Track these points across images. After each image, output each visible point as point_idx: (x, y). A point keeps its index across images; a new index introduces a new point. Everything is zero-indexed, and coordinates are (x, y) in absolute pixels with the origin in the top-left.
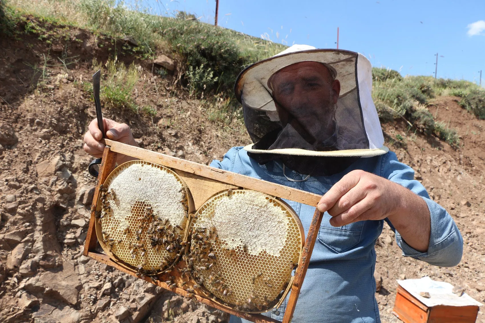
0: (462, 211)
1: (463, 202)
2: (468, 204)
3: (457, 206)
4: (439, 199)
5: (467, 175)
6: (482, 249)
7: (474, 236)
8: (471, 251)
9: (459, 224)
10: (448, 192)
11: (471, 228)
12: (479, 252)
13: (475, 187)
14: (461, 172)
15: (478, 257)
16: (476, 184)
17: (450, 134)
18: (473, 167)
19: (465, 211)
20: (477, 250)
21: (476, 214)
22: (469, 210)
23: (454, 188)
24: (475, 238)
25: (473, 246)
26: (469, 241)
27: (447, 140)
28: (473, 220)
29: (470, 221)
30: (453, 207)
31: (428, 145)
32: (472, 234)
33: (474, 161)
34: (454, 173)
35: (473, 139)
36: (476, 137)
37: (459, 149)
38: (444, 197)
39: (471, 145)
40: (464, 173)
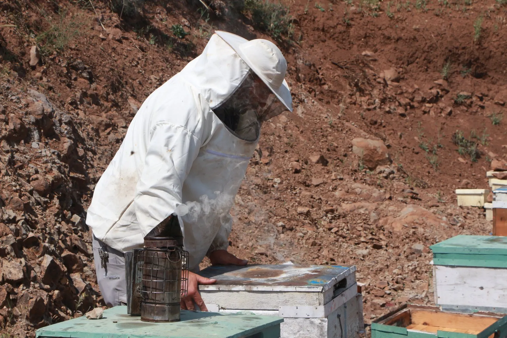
0: (313, 175)
1: (314, 158)
2: (323, 161)
3: (305, 166)
4: (270, 155)
5: (316, 103)
6: (354, 236)
7: (339, 216)
8: (337, 241)
9: (312, 197)
10: (286, 140)
11: (332, 203)
12: (350, 242)
13: (332, 127)
14: (303, 97)
15: (349, 250)
16: (333, 120)
17: (274, 15)
18: (324, 84)
19: (321, 173)
20: (347, 239)
21: (339, 177)
22: (326, 171)
23: (295, 132)
24: (341, 220)
25: (340, 233)
26: (333, 225)
27: (269, 28)
28: (335, 189)
29: (329, 191)
30: (298, 168)
32: (336, 213)
33: (324, 72)
35: (318, 21)
36: (325, 18)
37: (293, 47)
38: (279, 151)
39: (316, 36)
40: (309, 100)
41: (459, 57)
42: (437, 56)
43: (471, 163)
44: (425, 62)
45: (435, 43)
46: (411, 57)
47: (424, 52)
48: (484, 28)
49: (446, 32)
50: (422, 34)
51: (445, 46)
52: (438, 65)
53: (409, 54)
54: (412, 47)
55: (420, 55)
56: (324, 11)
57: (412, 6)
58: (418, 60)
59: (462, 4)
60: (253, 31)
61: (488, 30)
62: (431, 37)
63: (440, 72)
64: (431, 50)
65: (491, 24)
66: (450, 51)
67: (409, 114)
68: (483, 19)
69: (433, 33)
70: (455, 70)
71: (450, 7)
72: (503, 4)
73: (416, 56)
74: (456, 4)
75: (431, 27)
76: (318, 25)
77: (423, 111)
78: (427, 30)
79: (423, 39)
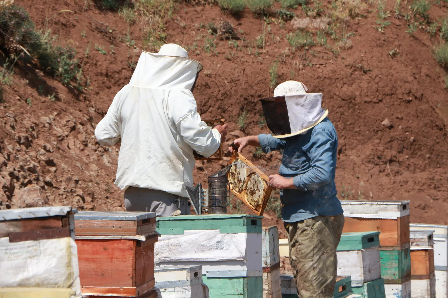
4: (92, 201)
10: (104, 187)
27: (58, 73)
31: (30, 90)
34: (96, 151)
35: (101, 65)
36: (108, 62)
37: (84, 93)
38: (100, 197)
39: (101, 82)
40: (113, 149)
41: (255, 105)
42: (232, 105)
43: (276, 219)
44: (219, 111)
45: (229, 90)
46: (204, 106)
47: (218, 100)
48: (280, 74)
49: (240, 78)
50: (214, 80)
51: (240, 94)
52: (233, 115)
53: (201, 102)
54: (204, 95)
55: (213, 103)
56: (105, 54)
57: (200, 49)
58: (211, 108)
59: (254, 47)
60: (43, 76)
61: (284, 76)
62: (224, 83)
63: (236, 122)
64: (225, 98)
65: (287, 69)
66: (245, 99)
67: (207, 168)
68: (279, 64)
69: (226, 79)
70: (252, 120)
71: (241, 51)
72: (298, 48)
73: (209, 104)
74: (247, 47)
75: (223, 72)
76: (101, 70)
77: (221, 165)
78: (219, 76)
79: (216, 86)
